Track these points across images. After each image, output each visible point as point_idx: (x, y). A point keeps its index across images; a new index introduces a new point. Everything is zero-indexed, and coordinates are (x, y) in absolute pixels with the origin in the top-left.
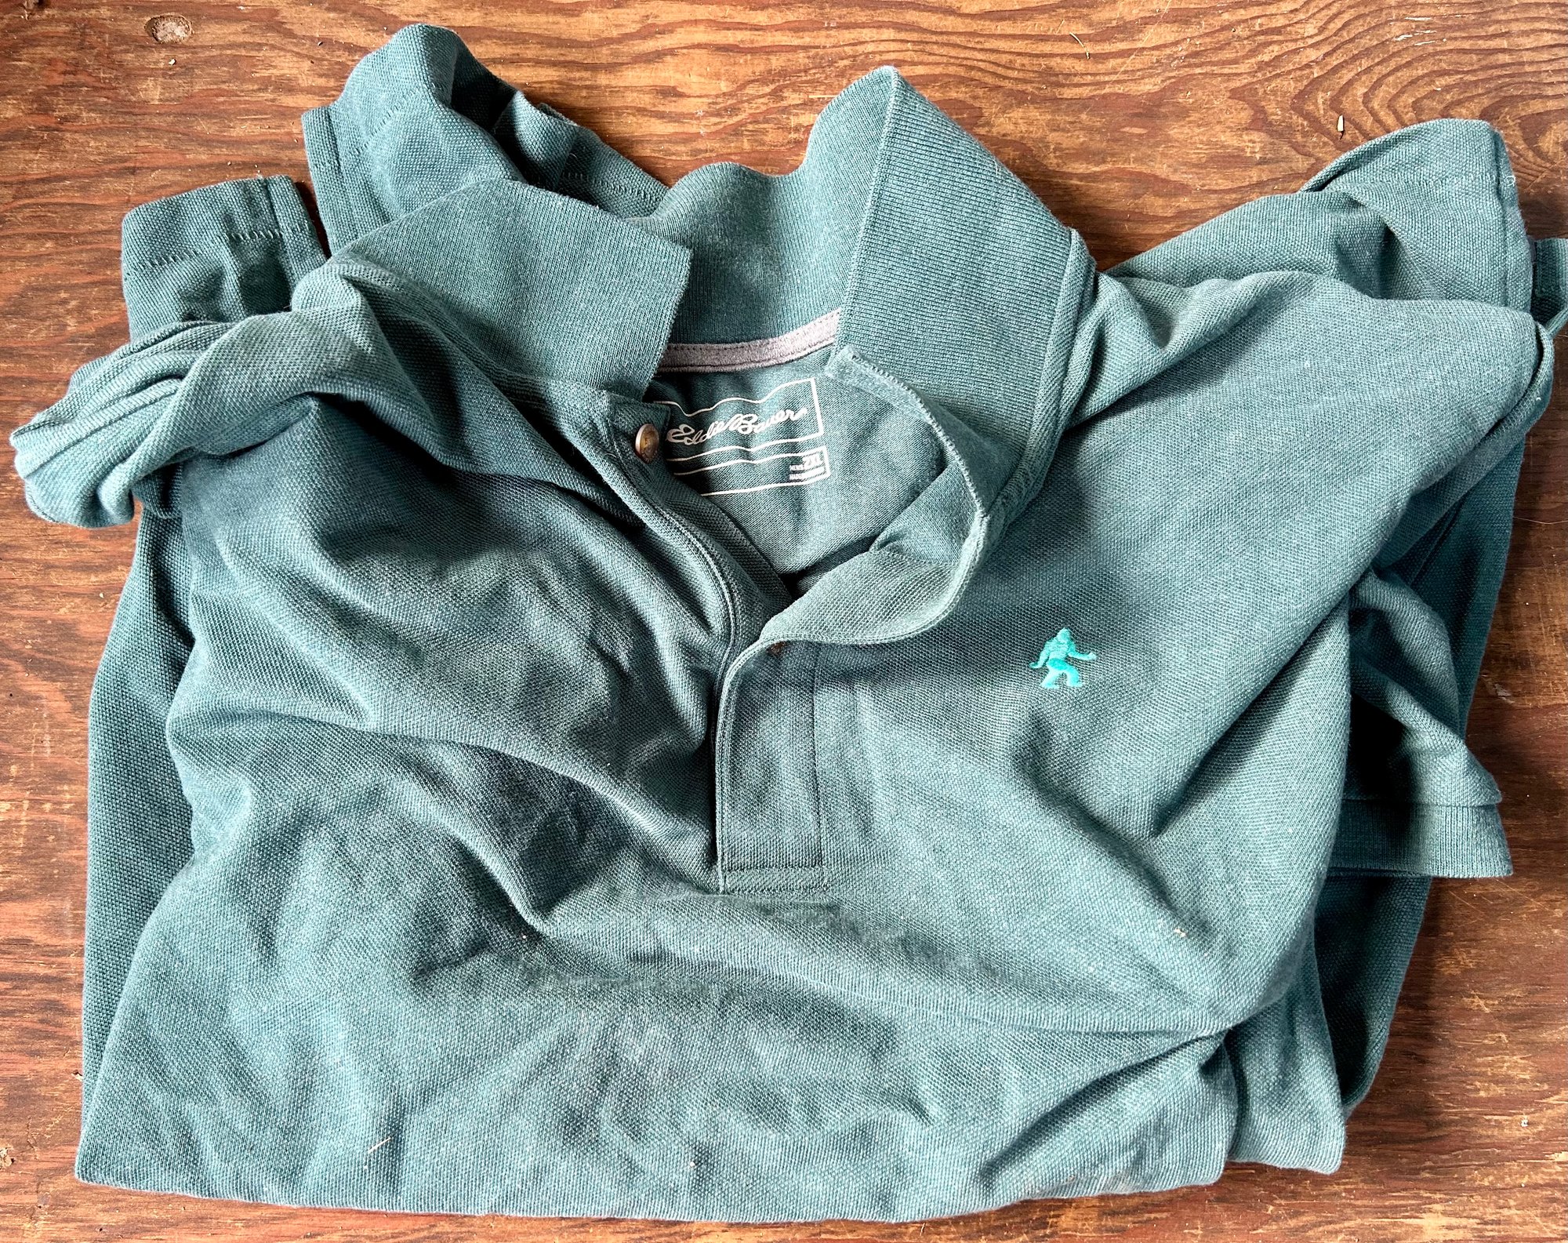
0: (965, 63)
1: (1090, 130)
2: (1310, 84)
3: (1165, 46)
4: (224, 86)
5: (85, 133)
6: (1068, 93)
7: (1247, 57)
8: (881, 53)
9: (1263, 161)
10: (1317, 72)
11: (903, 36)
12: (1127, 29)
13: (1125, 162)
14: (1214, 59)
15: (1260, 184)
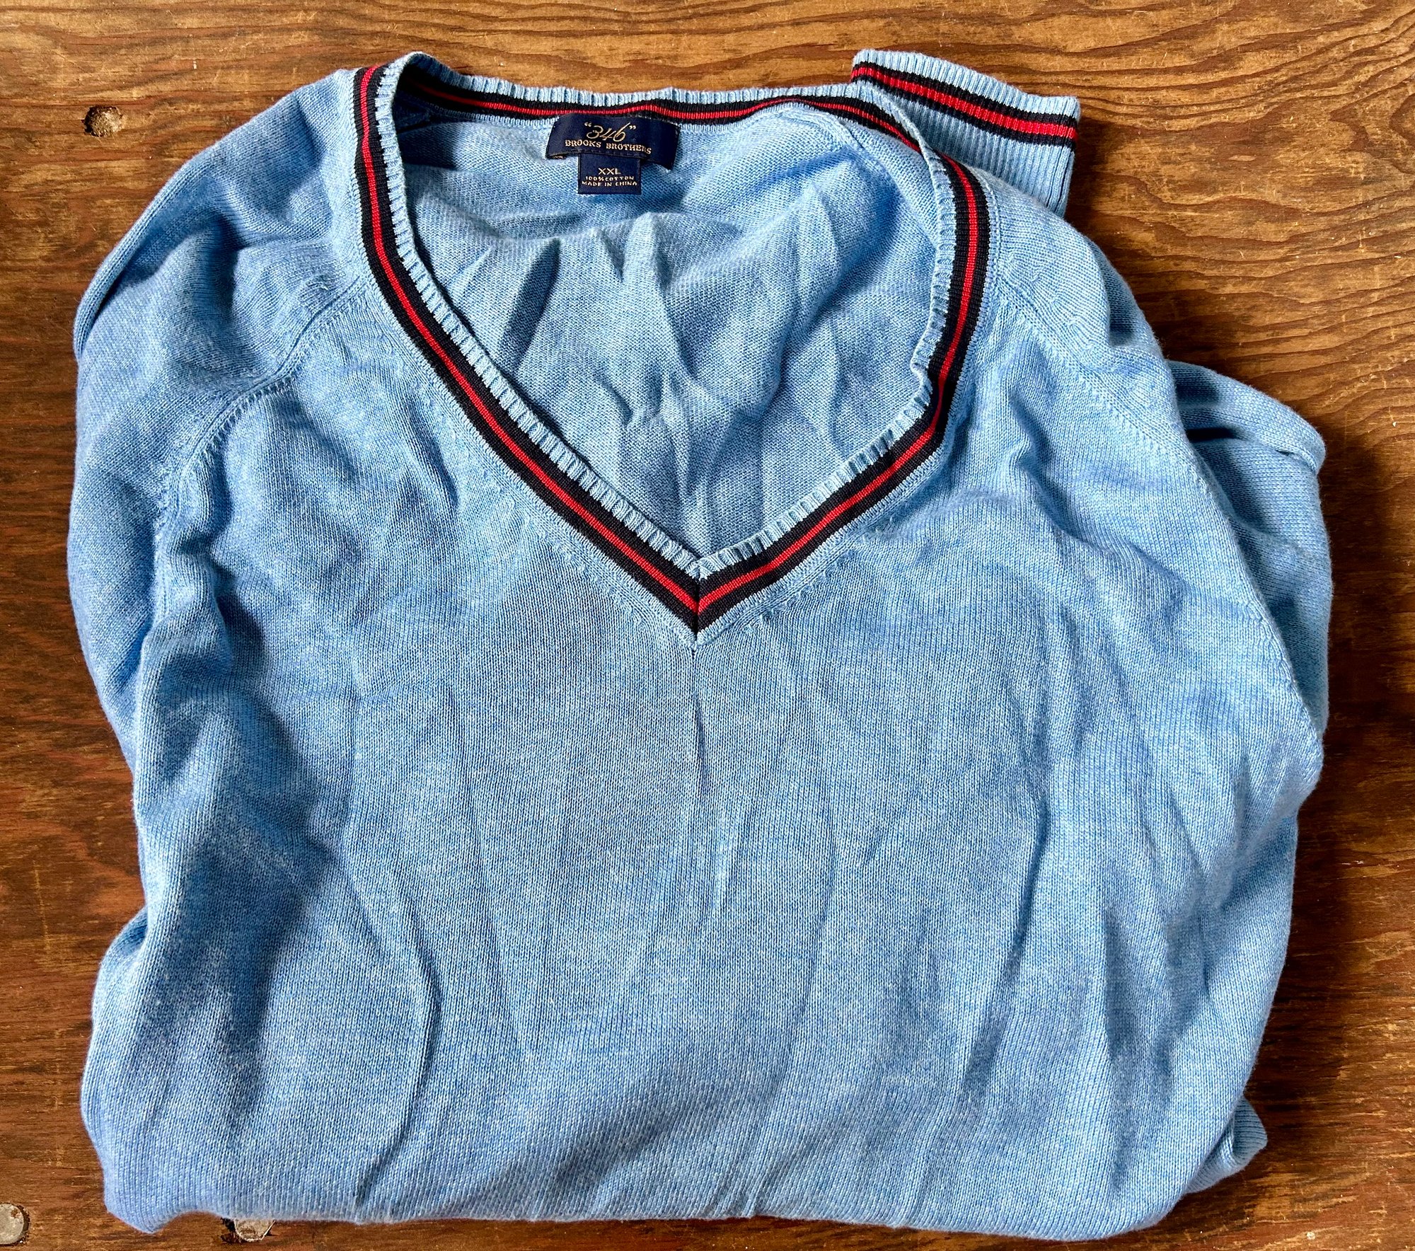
1: (1199, 160)
2: (1406, 102)
3: (1266, 72)
6: (1177, 125)
7: (1344, 78)
9: (1367, 181)
12: (1227, 58)
13: (1236, 190)
14: (1313, 82)
15: (1366, 204)
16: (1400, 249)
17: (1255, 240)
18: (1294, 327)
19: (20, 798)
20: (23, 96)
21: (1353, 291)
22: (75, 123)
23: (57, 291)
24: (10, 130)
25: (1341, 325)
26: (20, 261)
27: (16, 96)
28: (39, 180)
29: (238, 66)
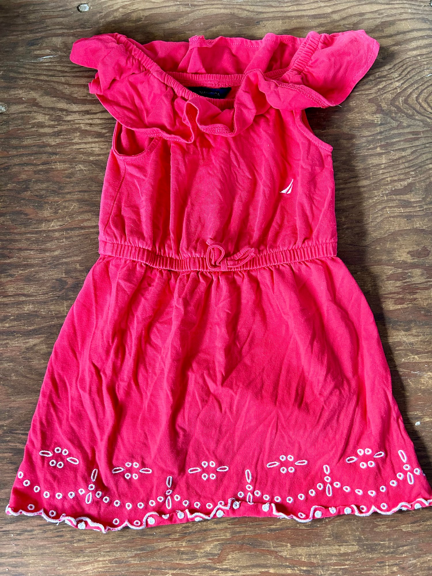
4: (20, 127)
10: (399, 90)
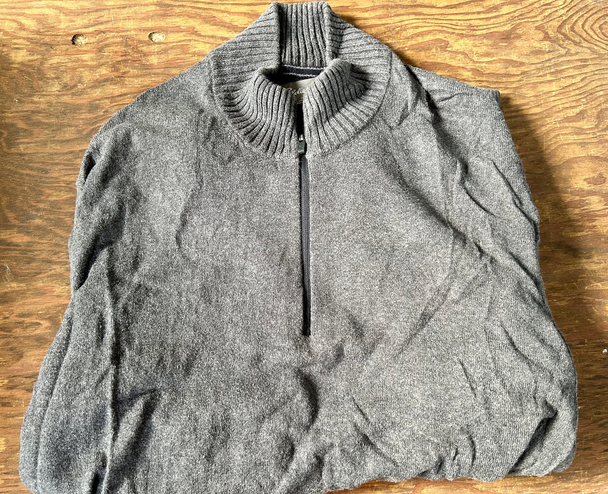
0: (441, 25)
1: (487, 45)
2: (562, 23)
3: (510, 13)
5: (133, 77)
6: (478, 33)
7: (539, 14)
8: (410, 24)
9: (549, 52)
11: (418, 17)
12: (496, 8)
13: (501, 56)
14: (528, 16)
15: (549, 60)
16: (562, 76)
17: (509, 74)
18: (524, 105)
19: (54, 290)
20: (48, 31)
21: (545, 92)
22: (68, 41)
23: (63, 103)
24: (44, 44)
25: (541, 104)
26: (49, 92)
27: (46, 31)
28: (55, 62)
29: (129, 18)
